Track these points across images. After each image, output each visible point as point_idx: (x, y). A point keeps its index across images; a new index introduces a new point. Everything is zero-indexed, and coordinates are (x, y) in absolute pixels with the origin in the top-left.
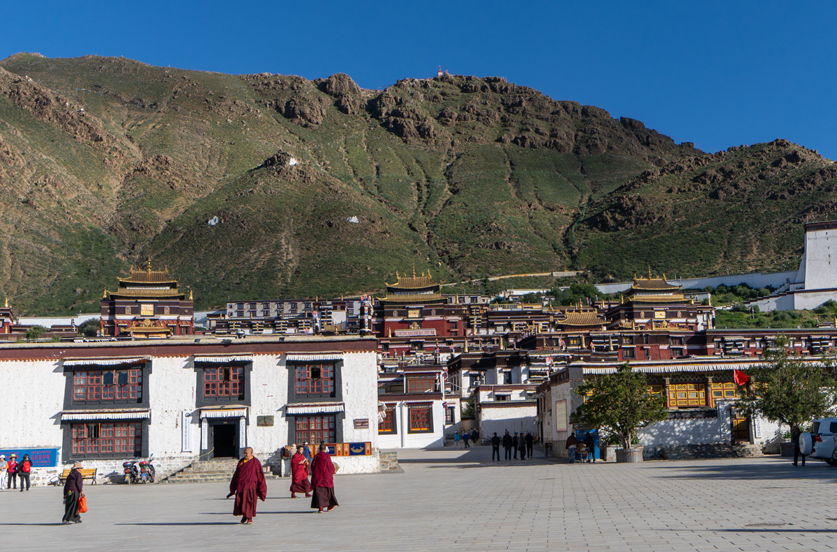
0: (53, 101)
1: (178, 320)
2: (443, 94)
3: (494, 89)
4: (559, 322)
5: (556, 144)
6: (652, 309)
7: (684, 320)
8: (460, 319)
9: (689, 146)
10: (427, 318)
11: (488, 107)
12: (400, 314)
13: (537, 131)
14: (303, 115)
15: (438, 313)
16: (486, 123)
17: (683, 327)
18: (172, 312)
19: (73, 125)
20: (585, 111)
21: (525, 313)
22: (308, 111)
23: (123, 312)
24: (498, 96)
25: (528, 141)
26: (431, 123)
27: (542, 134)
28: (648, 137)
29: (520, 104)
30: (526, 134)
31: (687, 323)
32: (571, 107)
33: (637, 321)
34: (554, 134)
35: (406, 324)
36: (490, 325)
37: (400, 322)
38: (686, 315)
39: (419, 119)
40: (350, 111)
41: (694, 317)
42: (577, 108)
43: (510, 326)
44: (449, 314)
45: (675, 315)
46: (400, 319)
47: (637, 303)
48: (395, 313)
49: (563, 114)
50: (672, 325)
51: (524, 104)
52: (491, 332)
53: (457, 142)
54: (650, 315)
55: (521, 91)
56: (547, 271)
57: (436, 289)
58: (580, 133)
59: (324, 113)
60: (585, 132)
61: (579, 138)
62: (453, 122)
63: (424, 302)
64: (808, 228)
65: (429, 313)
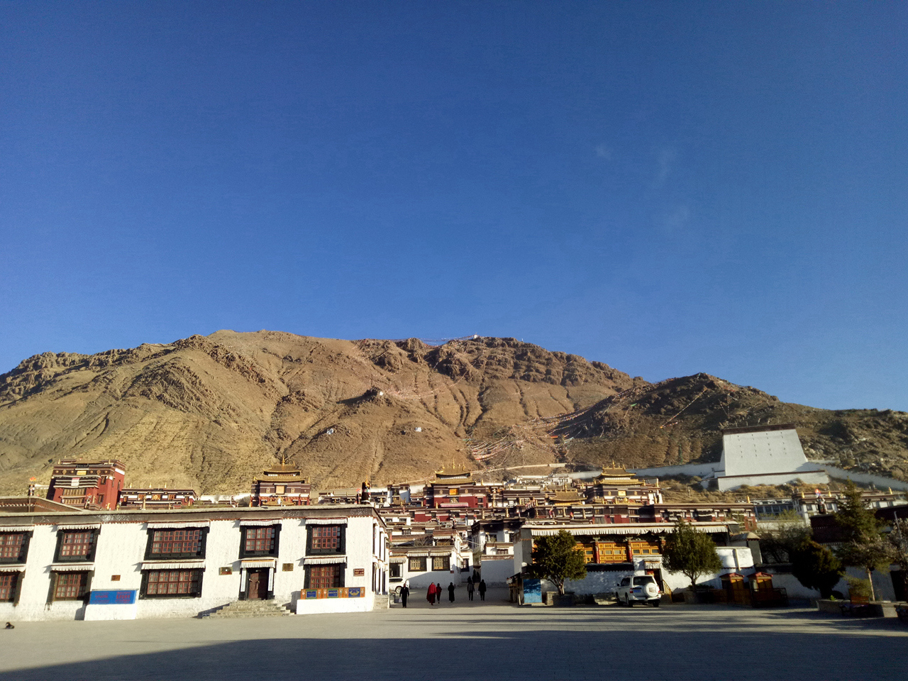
0: (237, 358)
1: (299, 497)
2: (477, 349)
3: (509, 345)
4: (551, 498)
5: (550, 379)
6: (616, 489)
7: (639, 497)
8: (484, 495)
9: (640, 379)
10: (462, 495)
11: (506, 357)
12: (444, 492)
13: (537, 371)
14: (390, 364)
15: (470, 491)
16: (505, 366)
17: (639, 502)
18: (296, 491)
19: (248, 373)
20: (569, 358)
21: (528, 492)
22: (393, 361)
23: (265, 491)
24: (512, 349)
25: (532, 377)
26: (471, 368)
27: (541, 373)
28: (611, 374)
29: (526, 354)
30: (531, 373)
31: (641, 499)
32: (559, 355)
33: (606, 497)
34: (548, 372)
35: (447, 499)
36: (504, 500)
37: (443, 498)
38: (640, 493)
39: (462, 365)
40: (419, 361)
41: (647, 494)
42: (563, 355)
43: (517, 500)
44: (477, 492)
45: (632, 494)
46: (444, 496)
47: (605, 485)
48: (441, 492)
49: (554, 360)
50: (631, 500)
51: (529, 354)
52: (505, 505)
53: (486, 379)
54: (615, 493)
55: (526, 345)
56: (544, 463)
57: (468, 475)
58: (566, 372)
59: (403, 363)
60: (569, 371)
61: (565, 375)
62: (483, 366)
63: (460, 484)
64: (724, 432)
65: (463, 492)
